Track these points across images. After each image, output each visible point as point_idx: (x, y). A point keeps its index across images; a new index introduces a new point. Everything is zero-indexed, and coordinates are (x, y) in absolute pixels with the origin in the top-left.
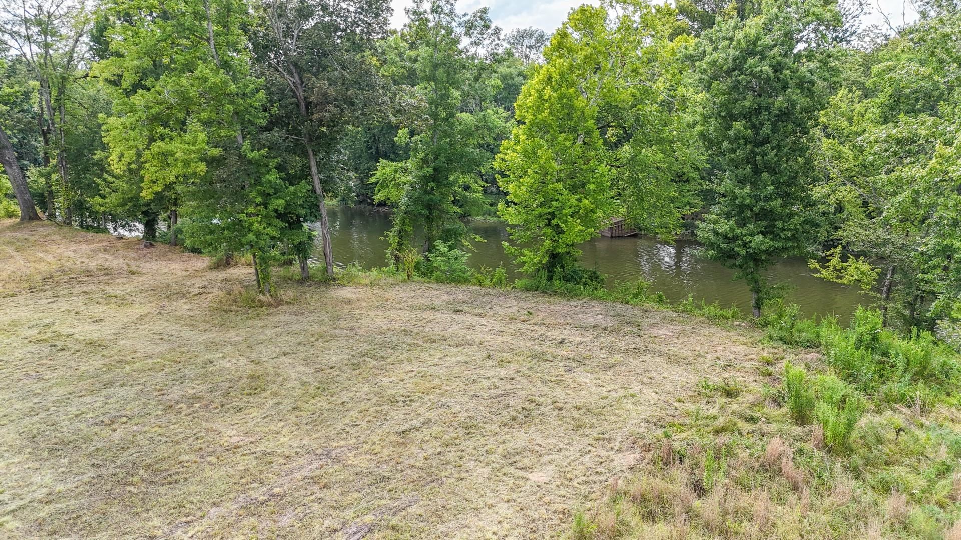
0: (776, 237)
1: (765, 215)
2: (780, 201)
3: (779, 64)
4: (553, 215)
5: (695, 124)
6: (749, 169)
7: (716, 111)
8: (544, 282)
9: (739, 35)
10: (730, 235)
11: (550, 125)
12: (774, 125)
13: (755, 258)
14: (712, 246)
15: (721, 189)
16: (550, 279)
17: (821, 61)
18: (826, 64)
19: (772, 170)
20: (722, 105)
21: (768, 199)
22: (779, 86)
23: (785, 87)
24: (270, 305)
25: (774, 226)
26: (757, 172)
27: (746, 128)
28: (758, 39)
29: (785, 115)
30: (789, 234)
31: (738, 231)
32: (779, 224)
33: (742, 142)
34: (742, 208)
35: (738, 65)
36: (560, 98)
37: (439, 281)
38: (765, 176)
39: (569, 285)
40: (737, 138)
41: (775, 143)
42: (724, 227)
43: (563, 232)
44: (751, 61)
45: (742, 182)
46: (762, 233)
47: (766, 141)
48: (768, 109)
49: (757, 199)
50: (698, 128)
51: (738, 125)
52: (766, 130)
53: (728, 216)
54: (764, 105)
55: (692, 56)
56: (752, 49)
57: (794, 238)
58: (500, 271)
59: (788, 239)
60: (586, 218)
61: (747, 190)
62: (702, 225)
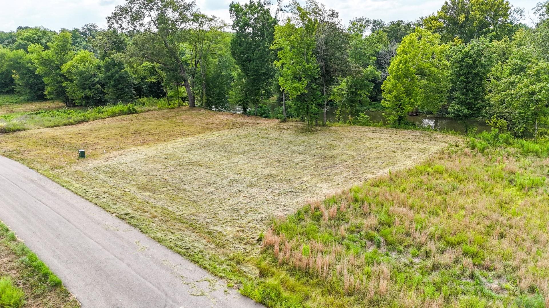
0: (472, 110)
1: (469, 104)
2: (473, 100)
3: (475, 59)
4: (401, 105)
5: (449, 76)
6: (465, 90)
7: (455, 73)
8: (397, 125)
9: (463, 51)
10: (458, 110)
11: (401, 76)
12: (473, 77)
13: (465, 116)
14: (453, 113)
15: (456, 96)
16: (399, 124)
17: (488, 58)
18: (490, 59)
19: (472, 91)
20: (457, 71)
21: (470, 99)
22: (475, 66)
23: (477, 66)
24: (315, 131)
25: (472, 107)
26: (467, 91)
27: (464, 78)
28: (469, 52)
29: (477, 75)
30: (476, 109)
31: (461, 109)
32: (473, 106)
33: (463, 82)
34: (462, 102)
35: (462, 60)
36: (405, 67)
37: (361, 125)
38: (470, 92)
39: (406, 126)
40: (461, 81)
41: (473, 83)
42: (456, 107)
43: (404, 109)
44: (466, 59)
45: (463, 94)
46: (467, 109)
47: (470, 82)
48: (471, 73)
49: (467, 99)
50: (449, 78)
51: (462, 78)
52: (470, 79)
53: (458, 104)
54: (470, 71)
55: (448, 55)
56: (467, 55)
57: (477, 110)
58: (381, 122)
59: (475, 111)
60: (412, 104)
61: (464, 96)
62: (449, 107)
